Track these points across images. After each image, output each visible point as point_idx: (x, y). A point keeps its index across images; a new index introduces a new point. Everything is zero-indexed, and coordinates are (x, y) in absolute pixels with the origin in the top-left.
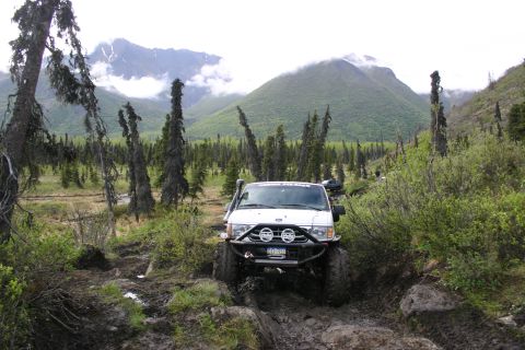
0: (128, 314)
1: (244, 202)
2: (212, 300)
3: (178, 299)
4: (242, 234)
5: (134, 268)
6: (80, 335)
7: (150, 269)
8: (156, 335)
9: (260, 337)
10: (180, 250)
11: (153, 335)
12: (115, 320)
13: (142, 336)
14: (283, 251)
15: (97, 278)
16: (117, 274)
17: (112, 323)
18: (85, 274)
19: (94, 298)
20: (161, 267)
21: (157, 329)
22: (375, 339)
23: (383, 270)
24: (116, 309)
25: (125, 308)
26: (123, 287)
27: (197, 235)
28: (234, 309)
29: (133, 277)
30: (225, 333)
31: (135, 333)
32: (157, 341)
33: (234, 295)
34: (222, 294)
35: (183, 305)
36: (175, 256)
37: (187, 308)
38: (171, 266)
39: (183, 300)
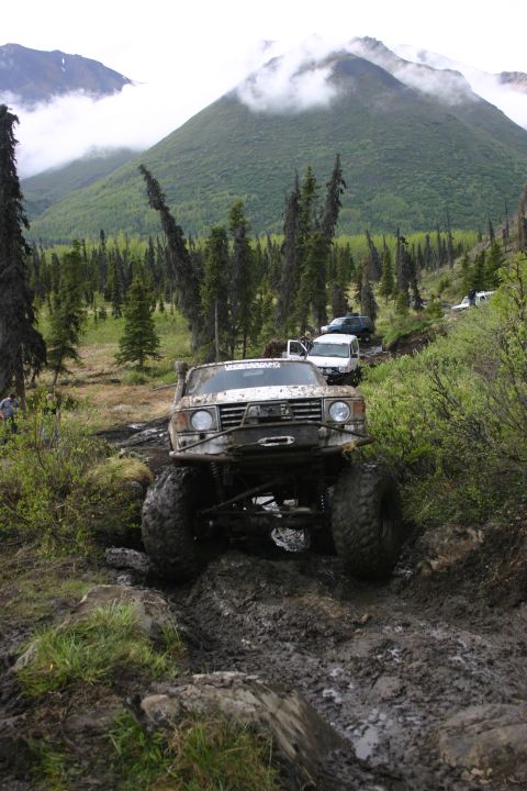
2: (133, 649)
3: (43, 653)
9: (284, 770)
33: (186, 623)
34: (154, 626)
35: (58, 674)
36: (28, 522)
37: (69, 681)
38: (20, 545)
39: (58, 658)
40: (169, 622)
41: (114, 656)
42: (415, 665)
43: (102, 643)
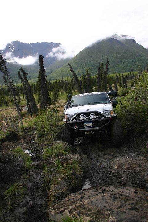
0: (24, 161)
1: (72, 104)
2: (61, 151)
3: (46, 152)
4: (72, 118)
5: (30, 139)
6: (4, 173)
7: (36, 139)
8: (36, 171)
9: (82, 168)
10: (47, 129)
11: (35, 171)
12: (19, 165)
13: (30, 171)
14: (91, 124)
15: (14, 145)
16: (23, 142)
17: (17, 166)
18: (9, 143)
19: (11, 155)
20: (41, 137)
21: (37, 167)
22: (136, 164)
23: (138, 129)
24: (19, 159)
25: (23, 159)
26: (24, 148)
27: (54, 122)
28: (69, 156)
29: (29, 143)
30: (66, 168)
31: (27, 170)
32: (37, 173)
33: (72, 147)
34: (66, 148)
35: (48, 155)
36: (46, 132)
37: (50, 156)
38: (45, 136)
39: (48, 153)
40: (68, 147)
41: (58, 152)
42: (112, 153)
43: (56, 150)
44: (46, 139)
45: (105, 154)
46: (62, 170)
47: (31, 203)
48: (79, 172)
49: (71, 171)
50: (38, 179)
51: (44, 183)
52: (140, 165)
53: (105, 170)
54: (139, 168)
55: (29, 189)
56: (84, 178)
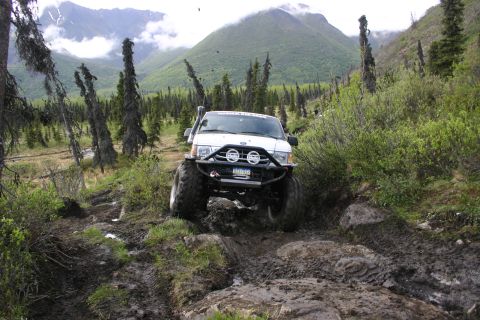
0: (112, 250)
2: (182, 232)
5: (107, 214)
6: (75, 271)
7: (123, 213)
8: (140, 264)
10: (148, 193)
11: (137, 264)
12: (102, 256)
13: (128, 266)
15: (76, 225)
16: (94, 220)
17: (101, 258)
18: (66, 222)
19: (80, 241)
20: (132, 210)
21: (139, 259)
23: (325, 194)
24: (102, 247)
25: (109, 246)
26: (103, 230)
27: (161, 180)
28: (202, 236)
29: (108, 221)
30: (198, 256)
31: (122, 264)
32: (142, 268)
35: (158, 239)
36: (144, 199)
37: (162, 240)
38: (142, 208)
39: (158, 234)
43: (172, 230)
44: (144, 214)
45: (265, 239)
46: (191, 260)
47: (141, 312)
48: (221, 263)
49: (208, 262)
50: (147, 277)
51: (159, 282)
52: (327, 252)
53: (266, 261)
54: (326, 257)
55: (132, 292)
56: (231, 272)
